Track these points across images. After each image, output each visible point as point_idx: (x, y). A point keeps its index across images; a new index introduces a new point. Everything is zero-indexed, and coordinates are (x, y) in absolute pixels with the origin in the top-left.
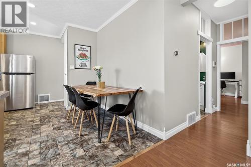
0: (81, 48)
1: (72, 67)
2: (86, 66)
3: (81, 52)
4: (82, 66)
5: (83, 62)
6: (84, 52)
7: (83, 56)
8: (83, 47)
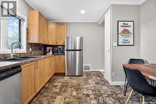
0: (124, 24)
1: (115, 44)
2: (129, 42)
3: (124, 28)
4: (124, 43)
5: (125, 39)
6: (126, 28)
7: (126, 32)
8: (126, 23)
